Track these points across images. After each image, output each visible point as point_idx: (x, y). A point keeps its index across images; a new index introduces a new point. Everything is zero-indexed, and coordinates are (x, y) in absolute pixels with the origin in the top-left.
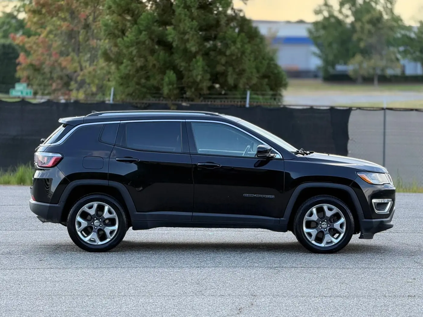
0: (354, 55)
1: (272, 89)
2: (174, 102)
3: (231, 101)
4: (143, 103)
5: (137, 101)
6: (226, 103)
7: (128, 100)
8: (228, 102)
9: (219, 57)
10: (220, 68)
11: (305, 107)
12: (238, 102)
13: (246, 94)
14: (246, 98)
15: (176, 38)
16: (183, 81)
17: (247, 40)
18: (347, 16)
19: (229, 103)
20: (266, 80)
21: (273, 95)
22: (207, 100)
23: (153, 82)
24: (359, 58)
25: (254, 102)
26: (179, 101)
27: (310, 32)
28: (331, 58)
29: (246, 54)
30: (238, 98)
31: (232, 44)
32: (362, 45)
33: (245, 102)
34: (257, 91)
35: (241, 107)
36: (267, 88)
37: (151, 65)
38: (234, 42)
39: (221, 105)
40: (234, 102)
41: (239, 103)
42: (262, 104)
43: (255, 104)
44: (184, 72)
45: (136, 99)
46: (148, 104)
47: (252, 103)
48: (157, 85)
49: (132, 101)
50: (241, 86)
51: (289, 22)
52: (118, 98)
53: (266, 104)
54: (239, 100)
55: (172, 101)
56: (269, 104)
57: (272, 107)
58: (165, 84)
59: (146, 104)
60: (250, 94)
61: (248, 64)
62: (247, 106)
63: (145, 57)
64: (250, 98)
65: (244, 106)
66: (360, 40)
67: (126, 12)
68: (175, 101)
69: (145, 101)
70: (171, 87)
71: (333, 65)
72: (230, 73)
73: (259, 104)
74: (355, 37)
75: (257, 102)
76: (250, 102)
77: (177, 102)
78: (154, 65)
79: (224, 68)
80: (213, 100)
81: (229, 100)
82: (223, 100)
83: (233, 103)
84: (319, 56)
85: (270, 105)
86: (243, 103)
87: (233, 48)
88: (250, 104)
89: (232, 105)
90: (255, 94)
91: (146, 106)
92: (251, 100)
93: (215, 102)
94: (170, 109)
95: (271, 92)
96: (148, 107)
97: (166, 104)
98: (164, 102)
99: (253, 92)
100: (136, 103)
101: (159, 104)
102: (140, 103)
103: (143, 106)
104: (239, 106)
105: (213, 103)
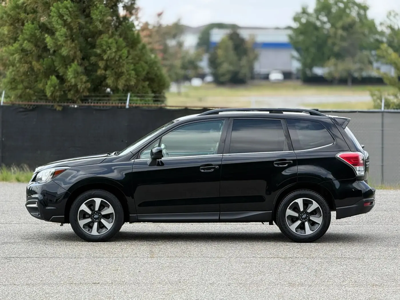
0: (329, 58)
1: (153, 92)
2: (60, 104)
4: (31, 105)
5: (26, 103)
6: (108, 104)
7: (17, 103)
8: (109, 103)
10: (100, 73)
11: (180, 108)
12: (118, 103)
13: (127, 96)
14: (126, 100)
18: (324, 23)
19: (111, 105)
21: (155, 97)
22: (84, 102)
23: (40, 86)
24: (333, 61)
25: (133, 103)
26: (64, 103)
27: (290, 37)
28: (309, 61)
29: (123, 58)
32: (336, 49)
33: (125, 103)
34: (138, 93)
35: (121, 107)
36: (149, 90)
37: (36, 69)
39: (103, 107)
41: (120, 105)
42: (141, 105)
43: (134, 105)
45: (24, 101)
46: (36, 106)
47: (132, 104)
48: (42, 89)
49: (21, 103)
51: (277, 28)
52: (8, 100)
53: (144, 105)
55: (58, 102)
56: (147, 105)
58: (47, 87)
59: (34, 105)
60: (131, 96)
61: (127, 67)
62: (127, 107)
64: (130, 100)
65: (125, 107)
66: (334, 44)
68: (61, 102)
69: (33, 103)
70: (52, 89)
71: (311, 68)
72: (108, 76)
73: (138, 105)
74: (330, 42)
75: (136, 104)
76: (130, 103)
77: (63, 104)
80: (96, 102)
81: (111, 102)
82: (105, 102)
83: (114, 104)
84: (298, 60)
85: (148, 107)
86: (123, 104)
88: (129, 105)
89: (113, 107)
90: (135, 96)
91: (34, 107)
92: (131, 102)
93: (97, 103)
94: (56, 110)
95: (153, 95)
96: (36, 108)
97: (53, 106)
98: (51, 104)
99: (133, 95)
100: (25, 105)
101: (46, 105)
102: (28, 105)
103: (31, 108)
104: (119, 107)
105: (96, 104)
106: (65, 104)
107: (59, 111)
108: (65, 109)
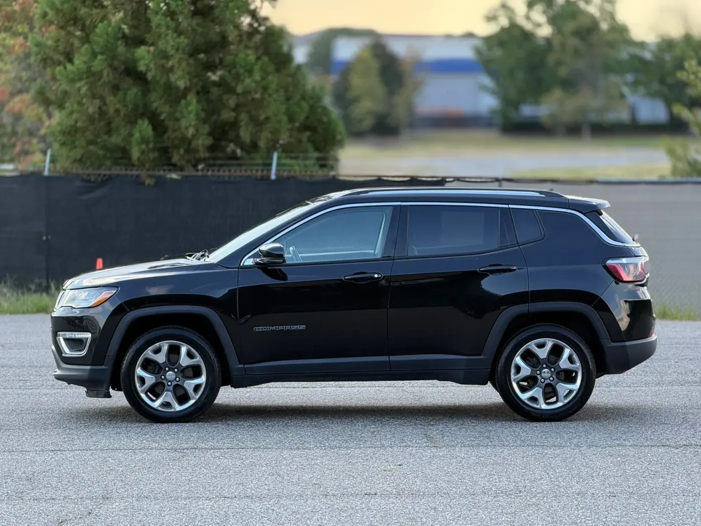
0: (549, 89)
1: (317, 149)
2: (151, 173)
3: (246, 171)
4: (99, 175)
5: (90, 171)
6: (238, 173)
7: (74, 171)
8: (240, 171)
9: (225, 97)
10: (227, 115)
11: (369, 179)
12: (257, 171)
13: (271, 158)
14: (270, 165)
15: (152, 66)
16: (166, 136)
17: (271, 68)
19: (243, 173)
20: (308, 134)
21: (318, 159)
23: (116, 139)
24: (556, 93)
25: (284, 171)
26: (159, 170)
29: (270, 91)
30: (258, 165)
31: (247, 74)
33: (269, 170)
34: (292, 152)
35: (262, 178)
36: (310, 147)
37: (111, 110)
38: (250, 72)
39: (230, 177)
40: (251, 170)
41: (259, 173)
42: (298, 173)
43: (285, 174)
44: (167, 122)
45: (87, 168)
46: (107, 177)
47: (281, 173)
48: (122, 145)
49: (80, 171)
50: (262, 144)
52: (58, 166)
53: (303, 173)
54: (260, 168)
55: (148, 170)
56: (309, 173)
57: (314, 179)
58: (134, 142)
59: (105, 175)
60: (279, 158)
61: (275, 107)
62: (273, 177)
63: (102, 98)
64: (278, 165)
65: (268, 178)
67: (72, 22)
68: (154, 170)
69: (102, 172)
70: (144, 146)
71: (517, 107)
72: (243, 123)
73: (292, 173)
75: (290, 171)
76: (277, 170)
77: (156, 173)
78: (117, 111)
79: (233, 114)
80: (216, 169)
81: (243, 168)
82: (233, 169)
83: (249, 173)
84: (493, 92)
85: (311, 176)
86: (265, 173)
87: (248, 81)
88: (277, 175)
89: (249, 177)
90: (287, 157)
91: (105, 179)
92: (280, 168)
93: (219, 171)
94: (143, 183)
95: (316, 155)
96: (107, 180)
97: (138, 176)
98: (135, 173)
99: (284, 155)
100: (88, 175)
101: (127, 175)
102: (94, 175)
103: (99, 179)
104: (259, 178)
105: (216, 173)
106: (161, 173)
107: (149, 185)
108: (161, 182)
